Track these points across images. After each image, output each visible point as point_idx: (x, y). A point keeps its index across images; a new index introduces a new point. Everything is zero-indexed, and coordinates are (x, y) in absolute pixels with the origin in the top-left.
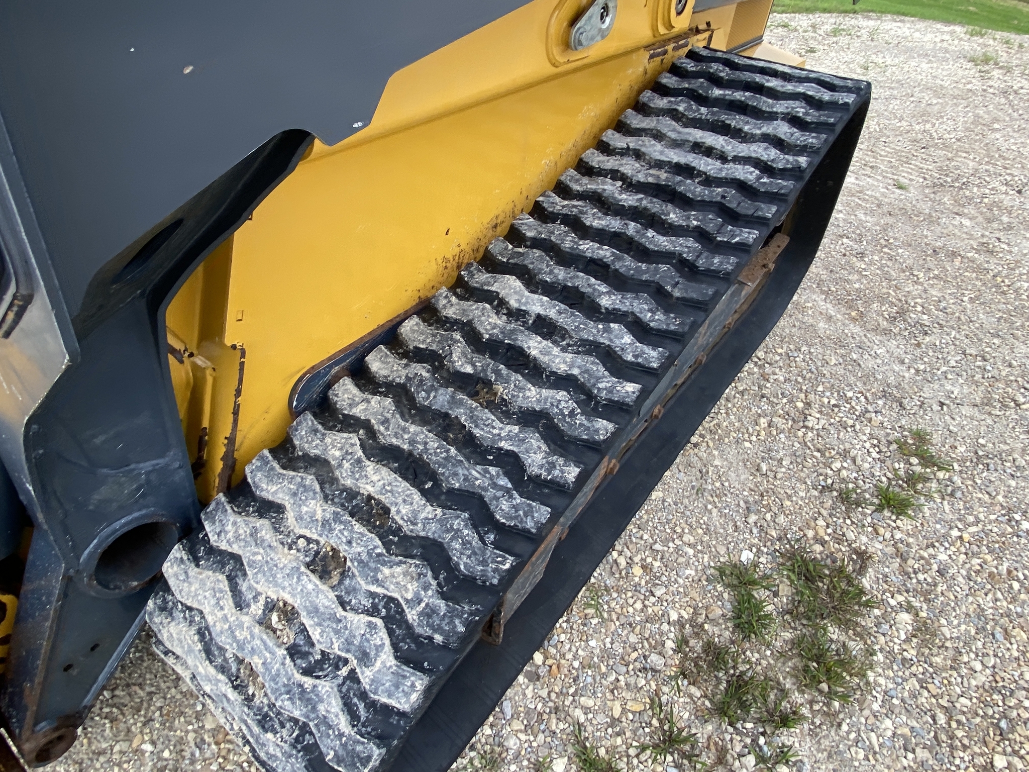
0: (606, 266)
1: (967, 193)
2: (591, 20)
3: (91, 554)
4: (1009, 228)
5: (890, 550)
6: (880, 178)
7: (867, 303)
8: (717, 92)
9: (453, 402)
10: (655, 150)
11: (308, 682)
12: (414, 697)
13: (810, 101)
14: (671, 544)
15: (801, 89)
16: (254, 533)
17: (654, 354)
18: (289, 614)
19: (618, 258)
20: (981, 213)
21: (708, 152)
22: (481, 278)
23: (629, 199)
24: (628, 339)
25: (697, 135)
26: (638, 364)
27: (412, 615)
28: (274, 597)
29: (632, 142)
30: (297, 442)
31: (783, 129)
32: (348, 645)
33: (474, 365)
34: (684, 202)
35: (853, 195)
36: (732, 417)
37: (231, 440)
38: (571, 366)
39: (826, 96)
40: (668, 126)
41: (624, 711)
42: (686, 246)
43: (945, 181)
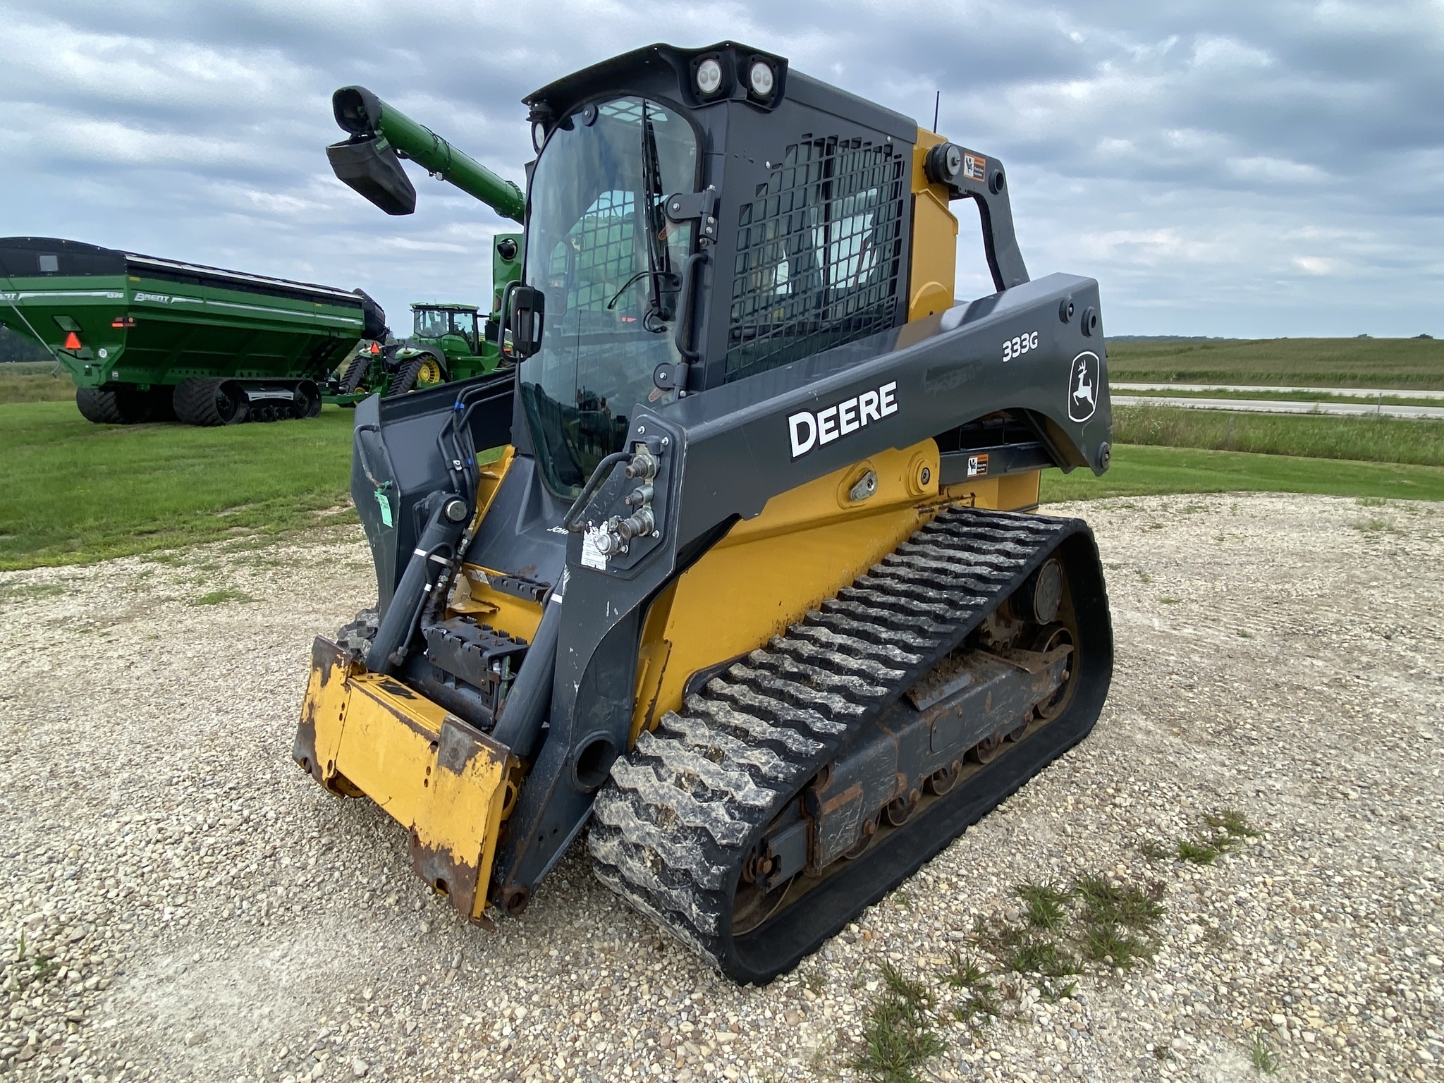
0: (886, 620)
1: (1324, 639)
2: (862, 487)
3: (581, 747)
4: (1369, 666)
5: (1190, 888)
6: (1223, 629)
7: (1191, 721)
8: (965, 529)
9: (785, 685)
10: (921, 562)
11: (705, 805)
12: (768, 799)
13: (1031, 530)
14: (975, 872)
15: (1025, 524)
16: (669, 745)
17: (915, 657)
18: (691, 779)
19: (893, 615)
20: (1339, 656)
21: (959, 561)
22: (802, 629)
23: (902, 587)
24: (898, 651)
25: (951, 552)
26: (904, 663)
27: (765, 769)
28: (682, 771)
29: (905, 559)
30: (690, 706)
31: (1010, 546)
32: (728, 784)
33: (798, 668)
34: (939, 587)
35: (1188, 643)
36: (1041, 796)
37: (654, 701)
38: (862, 665)
39: (1042, 526)
40: (931, 550)
41: (928, 963)
42: (938, 608)
43: (1299, 630)
